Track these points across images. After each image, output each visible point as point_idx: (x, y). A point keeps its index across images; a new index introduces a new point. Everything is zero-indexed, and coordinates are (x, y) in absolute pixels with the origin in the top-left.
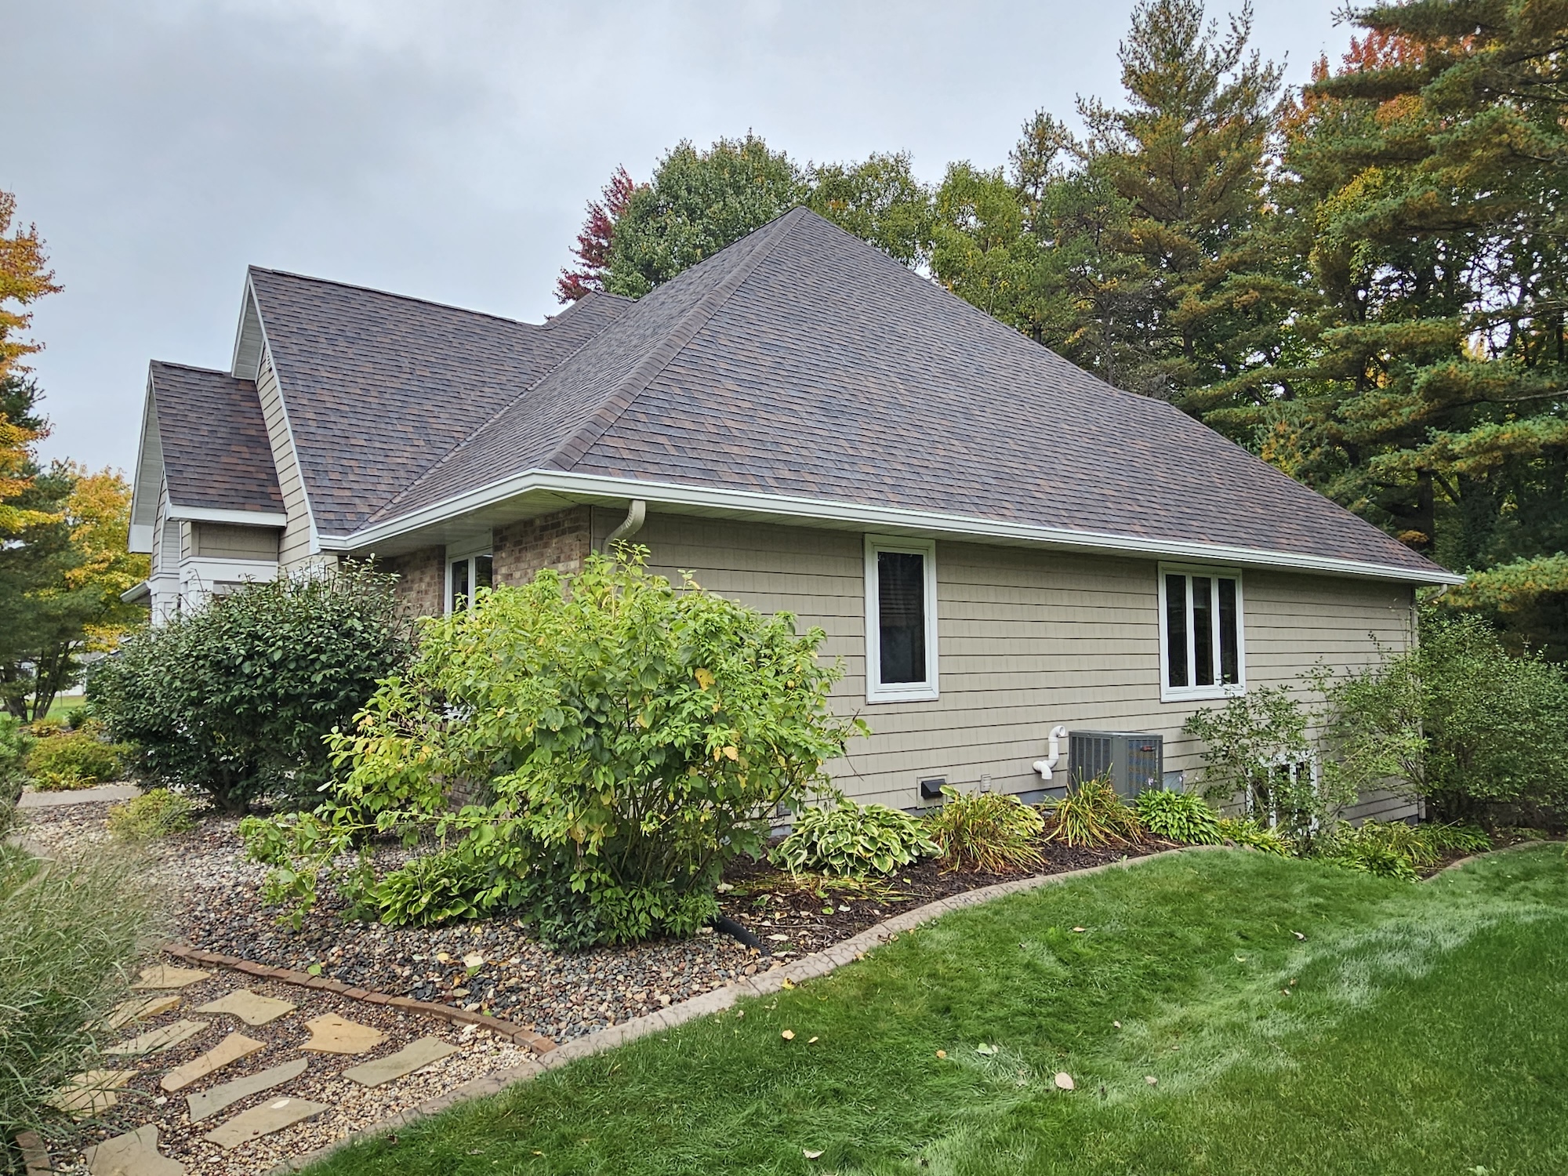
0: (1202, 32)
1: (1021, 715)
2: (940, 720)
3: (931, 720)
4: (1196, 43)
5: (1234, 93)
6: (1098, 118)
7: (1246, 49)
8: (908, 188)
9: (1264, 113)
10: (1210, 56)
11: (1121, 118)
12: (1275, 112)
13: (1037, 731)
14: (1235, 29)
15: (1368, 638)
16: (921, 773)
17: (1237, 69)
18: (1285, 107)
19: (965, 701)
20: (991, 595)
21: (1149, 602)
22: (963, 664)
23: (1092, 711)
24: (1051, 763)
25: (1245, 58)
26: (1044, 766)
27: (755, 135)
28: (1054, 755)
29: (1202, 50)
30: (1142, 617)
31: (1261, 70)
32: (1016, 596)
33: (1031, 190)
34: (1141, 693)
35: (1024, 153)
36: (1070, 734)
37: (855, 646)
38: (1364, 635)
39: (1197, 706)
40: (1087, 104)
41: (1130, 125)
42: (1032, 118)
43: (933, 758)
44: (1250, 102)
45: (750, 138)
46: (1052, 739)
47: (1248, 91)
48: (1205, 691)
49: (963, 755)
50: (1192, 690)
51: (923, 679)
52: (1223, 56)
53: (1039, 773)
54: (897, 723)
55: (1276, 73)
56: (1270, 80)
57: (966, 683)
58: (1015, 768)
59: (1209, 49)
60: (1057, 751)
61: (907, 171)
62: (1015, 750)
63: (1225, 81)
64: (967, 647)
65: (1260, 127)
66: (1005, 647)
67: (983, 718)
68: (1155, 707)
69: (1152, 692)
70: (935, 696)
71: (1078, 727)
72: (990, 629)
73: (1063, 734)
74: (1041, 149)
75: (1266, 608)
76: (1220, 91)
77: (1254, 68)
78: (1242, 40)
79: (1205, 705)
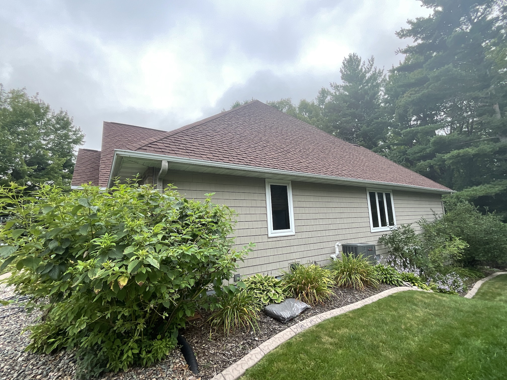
0: (361, 64)
1: (325, 239)
2: (296, 242)
3: (293, 242)
4: (360, 67)
5: (370, 78)
6: (337, 87)
7: (373, 67)
8: (291, 106)
9: (379, 82)
10: (364, 70)
11: (342, 86)
12: (382, 82)
13: (331, 244)
14: (370, 63)
15: (430, 210)
16: (290, 262)
17: (371, 72)
18: (384, 80)
19: (305, 235)
20: (312, 199)
21: (364, 200)
22: (303, 222)
23: (348, 236)
24: (336, 255)
25: (373, 69)
26: (334, 256)
27: (254, 98)
28: (337, 252)
29: (362, 69)
30: (363, 205)
31: (377, 72)
32: (320, 199)
33: (321, 106)
34: (364, 230)
35: (319, 98)
36: (342, 245)
37: (263, 217)
38: (429, 210)
39: (382, 233)
40: (333, 84)
41: (345, 88)
42: (321, 90)
43: (294, 256)
44: (375, 79)
45: (252, 99)
46: (336, 247)
47: (374, 77)
48: (385, 229)
49: (305, 254)
50: (380, 228)
51: (289, 228)
52: (367, 69)
53: (333, 258)
54: (280, 244)
55: (381, 71)
56: (380, 73)
57: (304, 229)
58: (324, 257)
59: (363, 68)
60: (338, 251)
61: (290, 102)
62: (324, 251)
63: (368, 75)
64: (304, 216)
65: (378, 85)
66: (318, 216)
67: (312, 241)
68: (369, 234)
69: (368, 229)
70: (293, 233)
71: (345, 242)
72: (312, 210)
73: (340, 245)
74: (323, 96)
75: (400, 202)
76: (367, 78)
77: (375, 71)
78: (372, 65)
79: (385, 233)
